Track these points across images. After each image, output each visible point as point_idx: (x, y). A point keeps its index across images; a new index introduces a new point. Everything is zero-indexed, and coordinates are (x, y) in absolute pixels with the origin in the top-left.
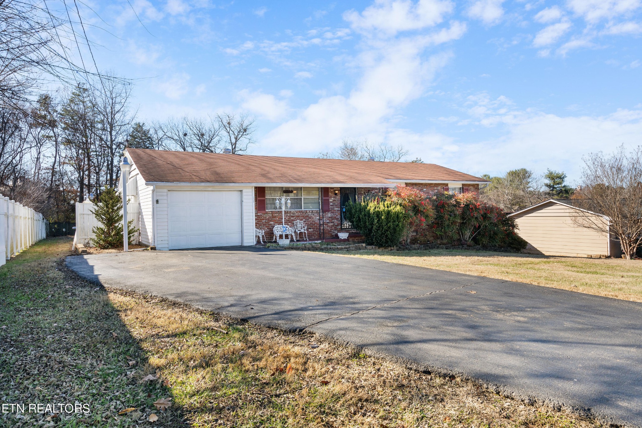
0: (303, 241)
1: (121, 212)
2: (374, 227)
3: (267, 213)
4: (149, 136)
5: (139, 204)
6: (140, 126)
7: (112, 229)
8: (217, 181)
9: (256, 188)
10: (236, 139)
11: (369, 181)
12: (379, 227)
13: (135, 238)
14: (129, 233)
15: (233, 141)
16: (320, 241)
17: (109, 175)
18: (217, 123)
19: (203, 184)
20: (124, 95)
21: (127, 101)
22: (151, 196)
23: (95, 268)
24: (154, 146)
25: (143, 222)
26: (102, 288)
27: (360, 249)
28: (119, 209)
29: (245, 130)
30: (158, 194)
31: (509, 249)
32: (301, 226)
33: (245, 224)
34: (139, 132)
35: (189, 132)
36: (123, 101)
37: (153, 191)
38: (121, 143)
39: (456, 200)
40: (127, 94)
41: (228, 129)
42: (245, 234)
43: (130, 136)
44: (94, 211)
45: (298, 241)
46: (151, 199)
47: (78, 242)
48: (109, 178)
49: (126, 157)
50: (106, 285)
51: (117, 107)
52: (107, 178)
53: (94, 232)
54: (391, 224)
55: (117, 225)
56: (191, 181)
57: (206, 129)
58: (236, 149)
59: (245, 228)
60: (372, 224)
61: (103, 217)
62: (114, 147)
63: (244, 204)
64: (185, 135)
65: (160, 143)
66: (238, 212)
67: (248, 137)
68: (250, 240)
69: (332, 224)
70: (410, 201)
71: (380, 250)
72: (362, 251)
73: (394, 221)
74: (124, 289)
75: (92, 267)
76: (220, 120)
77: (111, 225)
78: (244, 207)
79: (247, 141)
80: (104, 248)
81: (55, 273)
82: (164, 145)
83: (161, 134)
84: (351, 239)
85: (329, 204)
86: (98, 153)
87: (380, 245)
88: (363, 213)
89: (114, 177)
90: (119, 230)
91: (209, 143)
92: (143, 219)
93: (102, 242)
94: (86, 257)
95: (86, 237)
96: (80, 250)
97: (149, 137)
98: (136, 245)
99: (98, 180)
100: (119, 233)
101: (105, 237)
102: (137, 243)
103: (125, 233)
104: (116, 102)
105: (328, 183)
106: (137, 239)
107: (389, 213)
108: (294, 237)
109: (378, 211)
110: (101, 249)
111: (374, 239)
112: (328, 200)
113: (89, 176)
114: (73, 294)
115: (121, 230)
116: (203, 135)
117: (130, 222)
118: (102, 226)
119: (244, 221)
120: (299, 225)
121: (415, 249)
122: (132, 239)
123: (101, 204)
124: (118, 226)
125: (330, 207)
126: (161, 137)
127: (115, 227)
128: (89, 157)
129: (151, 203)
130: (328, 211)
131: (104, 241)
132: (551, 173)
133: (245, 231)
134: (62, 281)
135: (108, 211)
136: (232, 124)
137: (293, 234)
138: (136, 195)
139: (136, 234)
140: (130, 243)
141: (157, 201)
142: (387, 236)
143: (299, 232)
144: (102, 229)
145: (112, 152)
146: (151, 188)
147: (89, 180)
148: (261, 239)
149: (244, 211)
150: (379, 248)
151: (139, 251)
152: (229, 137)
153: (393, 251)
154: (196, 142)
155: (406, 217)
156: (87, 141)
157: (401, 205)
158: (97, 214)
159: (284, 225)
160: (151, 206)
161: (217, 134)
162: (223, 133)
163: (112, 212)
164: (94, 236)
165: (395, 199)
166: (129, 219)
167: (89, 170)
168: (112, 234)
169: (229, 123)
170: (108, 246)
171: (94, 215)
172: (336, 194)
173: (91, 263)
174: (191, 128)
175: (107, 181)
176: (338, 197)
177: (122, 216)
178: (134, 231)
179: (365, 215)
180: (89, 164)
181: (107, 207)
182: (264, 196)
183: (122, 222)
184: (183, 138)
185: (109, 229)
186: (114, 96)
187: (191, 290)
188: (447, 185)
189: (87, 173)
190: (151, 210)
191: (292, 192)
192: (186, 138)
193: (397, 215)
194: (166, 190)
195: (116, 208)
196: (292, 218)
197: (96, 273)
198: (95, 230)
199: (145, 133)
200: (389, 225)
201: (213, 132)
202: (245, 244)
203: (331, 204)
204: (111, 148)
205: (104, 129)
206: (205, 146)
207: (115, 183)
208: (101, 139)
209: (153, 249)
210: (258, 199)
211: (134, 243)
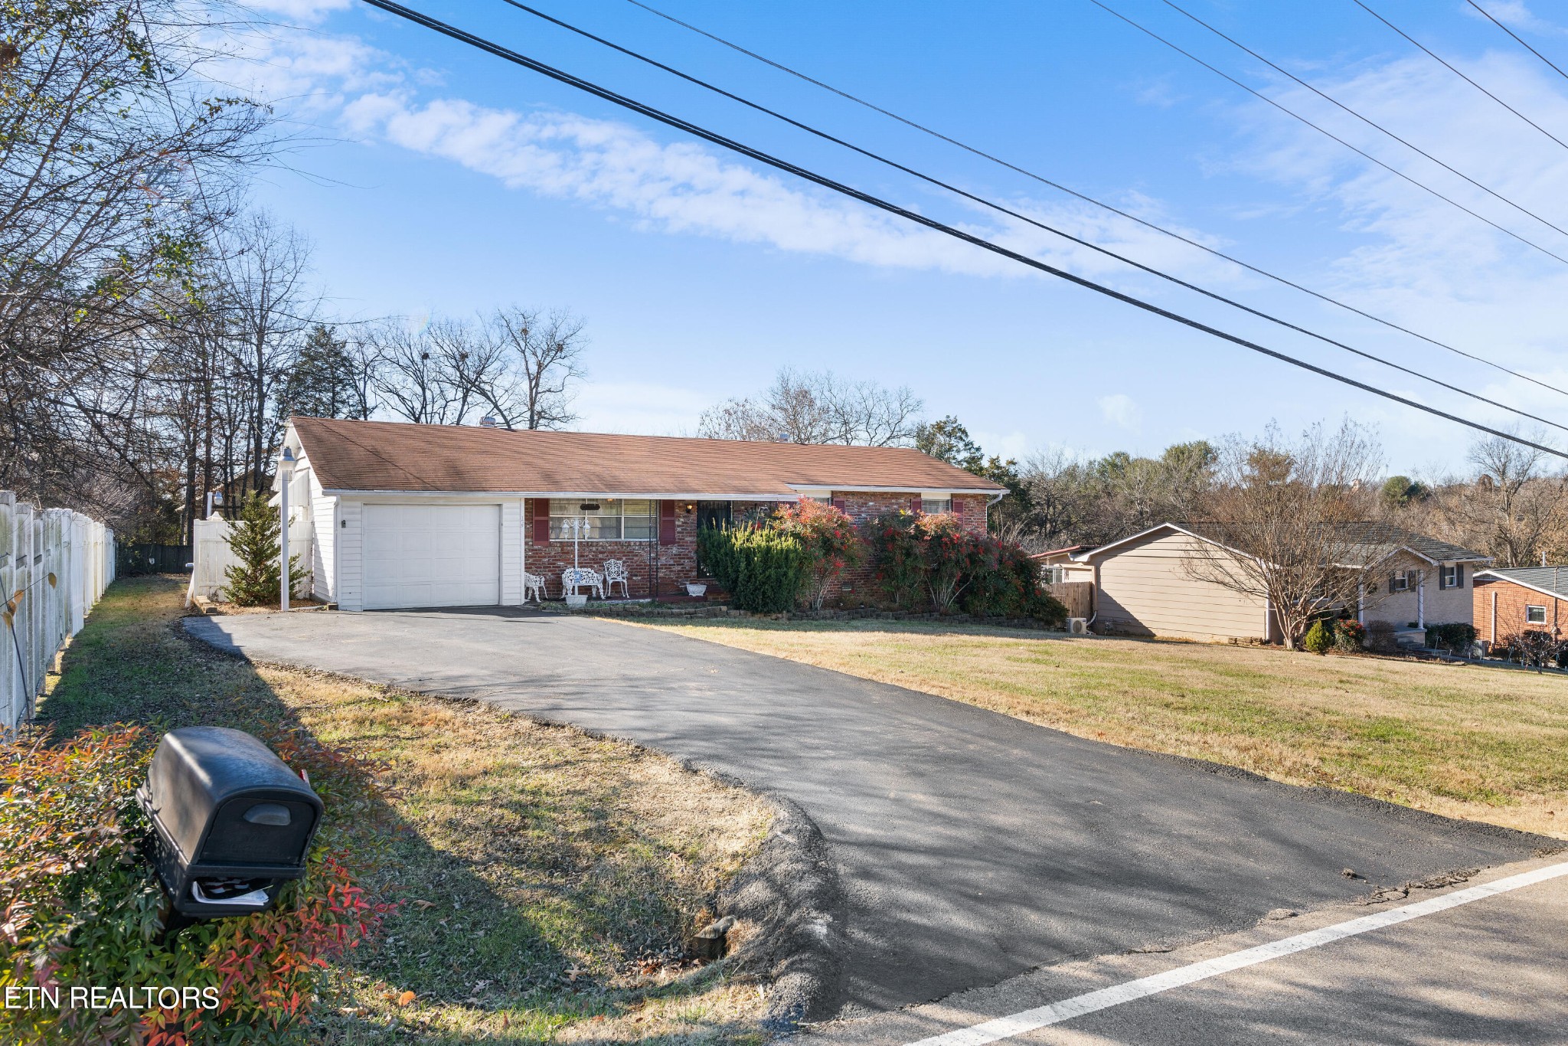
0: (621, 598)
1: (278, 541)
2: (741, 578)
3: (551, 545)
4: (345, 354)
5: (313, 523)
6: (325, 334)
7: (261, 570)
8: (454, 489)
9: (527, 500)
10: (540, 365)
11: (752, 489)
12: (750, 577)
13: (302, 589)
14: (292, 579)
15: (534, 369)
16: (648, 600)
17: (252, 441)
18: (498, 331)
19: (427, 494)
20: (290, 265)
21: (299, 278)
22: (332, 512)
23: (234, 636)
24: (356, 377)
25: (319, 558)
26: (248, 662)
27: (716, 616)
28: (275, 533)
29: (560, 348)
30: (345, 510)
31: (1030, 621)
32: (616, 571)
33: (504, 567)
34: (322, 346)
35: (435, 350)
36: (289, 278)
37: (336, 505)
38: (281, 371)
39: (917, 527)
40: (299, 264)
41: (523, 344)
42: (505, 585)
43: (302, 354)
44: (229, 538)
45: (608, 598)
46: (332, 518)
47: (196, 590)
48: (252, 446)
49: (288, 448)
50: (253, 659)
51: (276, 292)
52: (248, 445)
53: (227, 575)
54: (772, 571)
55: (269, 563)
56: (405, 486)
57: (472, 341)
58: (540, 390)
59: (504, 573)
60: (737, 571)
61: (245, 548)
62: (266, 379)
63: (504, 529)
64: (425, 356)
65: (369, 371)
66: (492, 546)
67: (566, 362)
68: (514, 596)
69: (679, 568)
70: (815, 529)
71: (756, 617)
72: (719, 619)
73: (780, 567)
74: (280, 663)
75: (229, 635)
76: (505, 324)
77: (260, 562)
78: (504, 536)
79: (566, 371)
80: (245, 604)
81: (172, 642)
82: (379, 377)
83: (370, 352)
84: (710, 597)
85: (674, 530)
86: (229, 392)
87: (754, 610)
88: (723, 551)
89: (265, 445)
90: (273, 572)
91: (479, 374)
92: (318, 552)
93: (242, 595)
94: (215, 619)
95: (212, 584)
96: (204, 608)
97: (345, 359)
98: (305, 599)
99: (228, 449)
100: (273, 576)
101: (248, 584)
102: (307, 596)
103: (284, 579)
104: (273, 280)
105: (668, 491)
106: (308, 589)
107: (769, 549)
108: (601, 591)
109: (749, 548)
110: (240, 605)
111: (742, 599)
112: (674, 522)
113: (208, 443)
114: (209, 669)
115: (277, 571)
116: (464, 356)
117: (294, 559)
118: (242, 564)
119: (504, 560)
120: (613, 569)
121: (825, 618)
122: (297, 588)
123: (240, 524)
124: (271, 566)
125: (677, 535)
126: (370, 359)
127: (266, 566)
128: (209, 399)
129: (332, 525)
130: (673, 542)
131: (245, 592)
132: (1262, 452)
133: (504, 579)
134: (189, 653)
135: (254, 538)
136: (531, 333)
137: (600, 586)
138: (308, 506)
139: (304, 579)
140: (292, 597)
141: (344, 524)
142: (764, 593)
143: (611, 582)
144: (242, 571)
145: (260, 390)
146: (333, 499)
147: (208, 452)
148: (537, 593)
149: (504, 542)
150: (753, 614)
151: (309, 611)
152: (524, 363)
153: (781, 621)
154: (450, 371)
155: (803, 559)
156: (205, 365)
157: (796, 536)
158: (235, 544)
159: (577, 569)
160: (332, 531)
161: (496, 354)
162: (511, 352)
163: (261, 540)
164: (227, 582)
165: (788, 525)
166: (291, 554)
167: (209, 429)
168: (261, 580)
169: (525, 331)
170: (253, 602)
171: (229, 545)
172: (688, 511)
173: (226, 629)
174: (439, 341)
175: (248, 452)
176: (694, 517)
177: (279, 547)
178: (302, 575)
179: (726, 554)
180: (208, 416)
181: (252, 531)
182: (547, 514)
183: (280, 558)
184: (420, 363)
185: (255, 571)
186: (268, 266)
187: (367, 665)
188: (919, 495)
189: (203, 435)
190: (332, 537)
191: (597, 507)
192: (428, 362)
193: (786, 554)
194: (359, 504)
195: (268, 533)
196: (600, 556)
197: (236, 643)
198: (229, 571)
199: (335, 351)
200: (767, 573)
201: (488, 350)
202: (505, 603)
203: (679, 529)
204: (260, 382)
205: (244, 338)
206: (469, 381)
207: (268, 458)
208: (239, 361)
209: (334, 607)
210: (535, 518)
211: (300, 596)
